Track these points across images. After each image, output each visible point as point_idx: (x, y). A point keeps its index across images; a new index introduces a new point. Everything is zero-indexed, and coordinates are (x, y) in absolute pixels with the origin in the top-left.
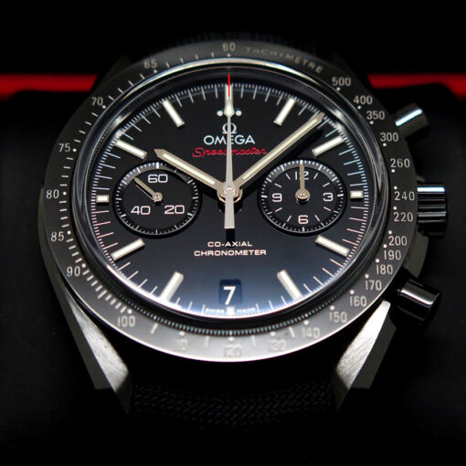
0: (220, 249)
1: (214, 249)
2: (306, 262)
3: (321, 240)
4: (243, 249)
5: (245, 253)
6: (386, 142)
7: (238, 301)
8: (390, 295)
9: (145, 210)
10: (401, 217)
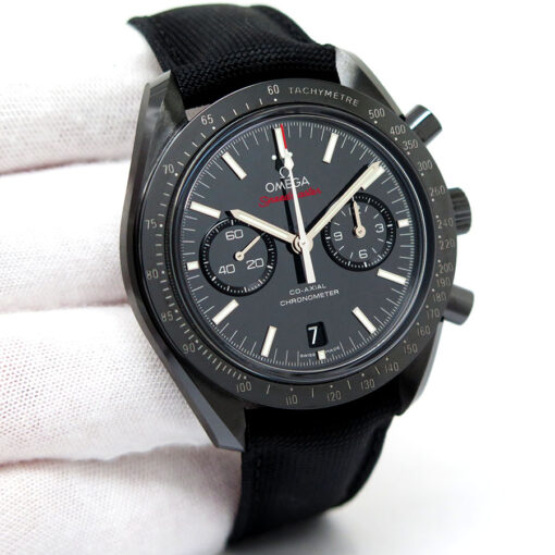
0: (300, 295)
1: (295, 296)
3: (382, 273)
4: (320, 292)
5: (321, 295)
6: (424, 171)
9: (230, 269)
10: (445, 244)
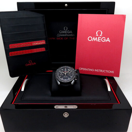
2: (70, 77)
4: (66, 77)
6: (74, 71)
7: (66, 79)
8: (74, 79)
